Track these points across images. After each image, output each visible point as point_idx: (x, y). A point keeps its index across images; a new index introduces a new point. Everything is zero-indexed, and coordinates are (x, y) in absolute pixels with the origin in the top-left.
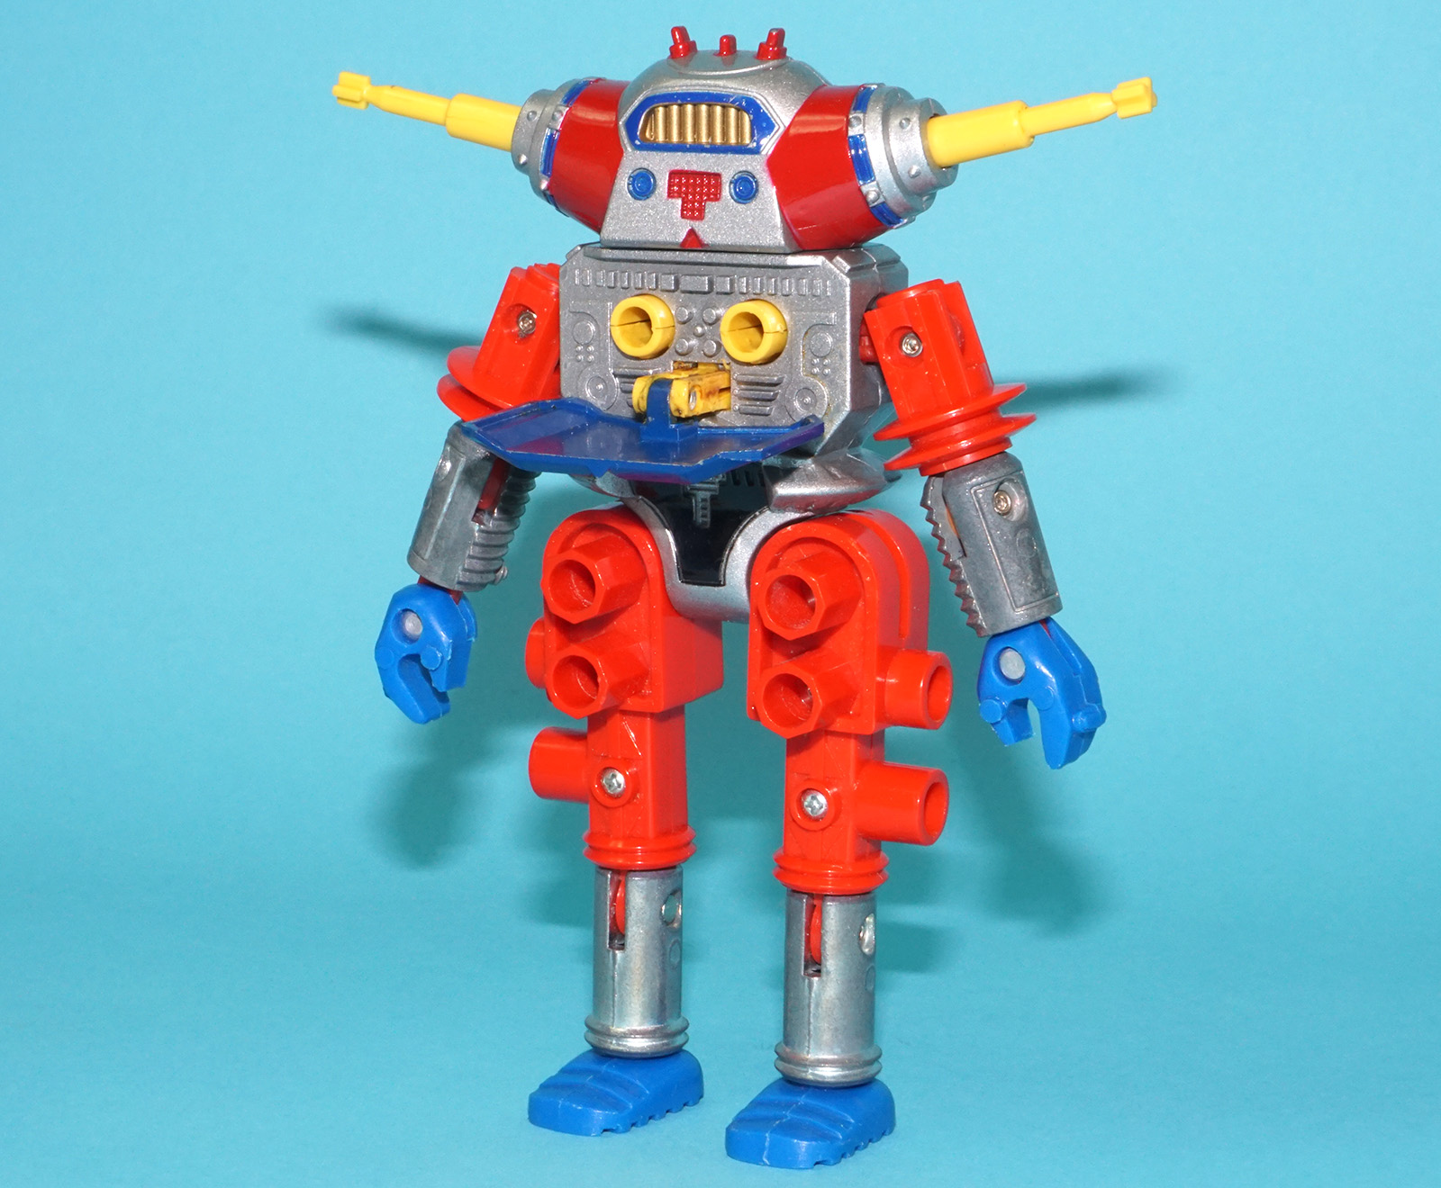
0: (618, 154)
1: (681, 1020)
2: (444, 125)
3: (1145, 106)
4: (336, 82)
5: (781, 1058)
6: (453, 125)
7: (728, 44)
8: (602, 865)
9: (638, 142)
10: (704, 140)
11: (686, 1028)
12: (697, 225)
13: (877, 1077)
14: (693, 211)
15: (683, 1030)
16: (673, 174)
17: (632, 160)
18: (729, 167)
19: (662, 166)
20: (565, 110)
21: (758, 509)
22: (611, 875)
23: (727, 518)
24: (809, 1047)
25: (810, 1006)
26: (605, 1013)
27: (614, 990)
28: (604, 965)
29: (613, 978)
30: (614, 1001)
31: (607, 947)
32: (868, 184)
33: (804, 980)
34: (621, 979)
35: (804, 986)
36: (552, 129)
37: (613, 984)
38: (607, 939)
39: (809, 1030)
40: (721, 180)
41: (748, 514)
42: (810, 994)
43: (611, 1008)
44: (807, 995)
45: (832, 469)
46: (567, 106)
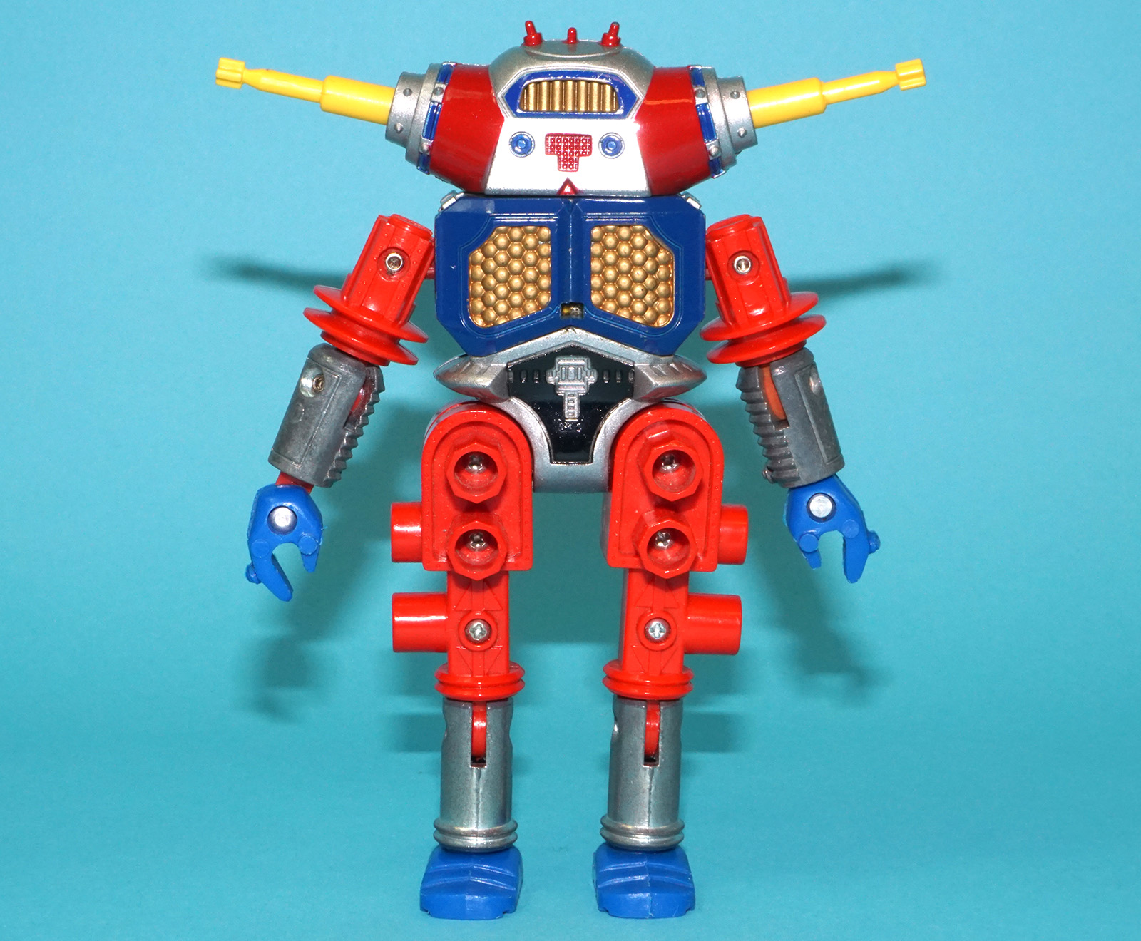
0: (500, 119)
1: (511, 821)
2: (319, 102)
4: (217, 67)
5: (606, 827)
6: (327, 103)
7: (572, 34)
8: (450, 697)
9: (519, 111)
10: (582, 108)
11: (516, 829)
12: (572, 175)
13: (680, 844)
15: (513, 831)
16: (551, 136)
17: (511, 125)
18: (596, 129)
19: (538, 129)
20: (444, 86)
21: (622, 400)
22: (472, 706)
23: (594, 409)
24: (649, 821)
25: (650, 789)
26: (468, 820)
27: (478, 800)
28: (468, 781)
29: (477, 791)
30: (477, 808)
31: (470, 766)
32: (711, 142)
33: (645, 769)
34: (484, 790)
35: (645, 774)
36: (434, 102)
37: (477, 795)
38: (469, 759)
39: (649, 808)
40: (590, 140)
41: (613, 405)
42: (651, 780)
43: (475, 815)
44: (648, 780)
45: (672, 365)
46: (444, 83)
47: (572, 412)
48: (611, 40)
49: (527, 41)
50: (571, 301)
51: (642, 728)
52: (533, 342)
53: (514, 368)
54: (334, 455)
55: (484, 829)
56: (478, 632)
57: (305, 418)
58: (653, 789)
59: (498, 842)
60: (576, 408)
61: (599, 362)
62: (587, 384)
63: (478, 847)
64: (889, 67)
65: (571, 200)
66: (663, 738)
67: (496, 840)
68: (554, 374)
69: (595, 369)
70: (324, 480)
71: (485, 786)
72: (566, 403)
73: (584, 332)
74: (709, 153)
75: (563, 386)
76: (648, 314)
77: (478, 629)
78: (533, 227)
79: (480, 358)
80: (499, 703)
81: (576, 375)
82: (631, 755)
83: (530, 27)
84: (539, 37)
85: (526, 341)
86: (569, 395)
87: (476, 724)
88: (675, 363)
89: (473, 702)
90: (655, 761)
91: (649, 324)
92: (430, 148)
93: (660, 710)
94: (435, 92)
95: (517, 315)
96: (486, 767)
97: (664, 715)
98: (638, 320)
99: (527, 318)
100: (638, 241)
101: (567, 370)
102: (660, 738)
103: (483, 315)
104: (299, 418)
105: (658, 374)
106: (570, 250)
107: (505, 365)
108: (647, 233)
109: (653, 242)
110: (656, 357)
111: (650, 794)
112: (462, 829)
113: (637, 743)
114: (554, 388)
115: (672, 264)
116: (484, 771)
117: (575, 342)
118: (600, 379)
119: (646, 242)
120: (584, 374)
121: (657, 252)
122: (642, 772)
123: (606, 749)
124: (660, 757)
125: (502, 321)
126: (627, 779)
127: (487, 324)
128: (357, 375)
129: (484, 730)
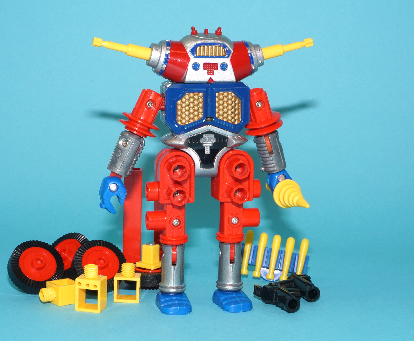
0: (189, 59)
1: (184, 284)
2: (126, 53)
3: (312, 45)
4: (93, 41)
5: (218, 284)
7: (206, 31)
8: (165, 244)
9: (195, 56)
10: (213, 55)
12: (212, 76)
14: (210, 73)
15: (184, 287)
16: (205, 64)
17: (193, 60)
18: (219, 61)
19: (201, 61)
20: (170, 48)
21: (223, 148)
22: (172, 247)
23: (214, 150)
24: (232, 282)
25: (232, 272)
26: (170, 283)
27: (174, 277)
28: (170, 270)
29: (174, 274)
30: (174, 280)
31: (171, 266)
32: (253, 65)
33: (230, 265)
34: (176, 274)
35: (230, 267)
36: (167, 53)
37: (174, 275)
38: (171, 264)
39: (232, 278)
40: (217, 65)
41: (220, 149)
42: (232, 268)
43: (173, 282)
44: (232, 269)
45: (239, 136)
46: (169, 47)
47: (208, 151)
48: (218, 32)
49: (192, 33)
50: (209, 116)
51: (229, 252)
52: (197, 130)
53: (190, 138)
54: (130, 167)
55: (176, 286)
56: (176, 223)
57: (121, 155)
58: (233, 271)
59: (180, 290)
60: (209, 151)
61: (217, 136)
62: (212, 143)
63: (174, 292)
64: (302, 40)
65: (210, 84)
66: (236, 255)
67: (179, 290)
68: (202, 140)
69: (215, 138)
70: (127, 175)
71: (176, 272)
72: (205, 149)
73: (212, 126)
74: (252, 69)
75: (205, 144)
76: (233, 120)
77: (176, 222)
78: (197, 93)
79: (179, 135)
80: (181, 246)
81: (209, 140)
82: (226, 261)
83: (193, 29)
84: (196, 32)
85: (195, 129)
86: (206, 147)
87: (173, 253)
88: (240, 136)
89: (172, 245)
90: (233, 263)
91: (233, 123)
92: (166, 68)
93: (234, 246)
94: (167, 49)
95: (191, 121)
96: (176, 266)
97: (236, 248)
98: (230, 122)
99: (195, 122)
100: (230, 97)
101: (206, 138)
102: (235, 255)
103: (181, 121)
104: (119, 155)
105: (235, 139)
106: (209, 100)
107: (187, 137)
108: (233, 94)
109: (234, 97)
110: (235, 134)
111: (232, 273)
112: (168, 286)
113: (228, 257)
114: (202, 144)
115: (240, 104)
116: (176, 267)
117: (210, 129)
118: (217, 141)
119: (233, 97)
120: (211, 140)
121: (235, 100)
122: (229, 266)
123: (218, 259)
124: (235, 261)
125: (187, 123)
126: (225, 269)
127: (182, 124)
128: (139, 141)
129: (176, 255)
